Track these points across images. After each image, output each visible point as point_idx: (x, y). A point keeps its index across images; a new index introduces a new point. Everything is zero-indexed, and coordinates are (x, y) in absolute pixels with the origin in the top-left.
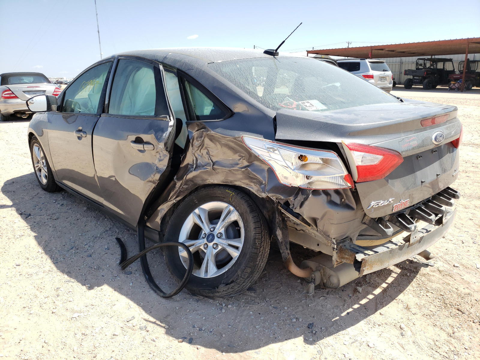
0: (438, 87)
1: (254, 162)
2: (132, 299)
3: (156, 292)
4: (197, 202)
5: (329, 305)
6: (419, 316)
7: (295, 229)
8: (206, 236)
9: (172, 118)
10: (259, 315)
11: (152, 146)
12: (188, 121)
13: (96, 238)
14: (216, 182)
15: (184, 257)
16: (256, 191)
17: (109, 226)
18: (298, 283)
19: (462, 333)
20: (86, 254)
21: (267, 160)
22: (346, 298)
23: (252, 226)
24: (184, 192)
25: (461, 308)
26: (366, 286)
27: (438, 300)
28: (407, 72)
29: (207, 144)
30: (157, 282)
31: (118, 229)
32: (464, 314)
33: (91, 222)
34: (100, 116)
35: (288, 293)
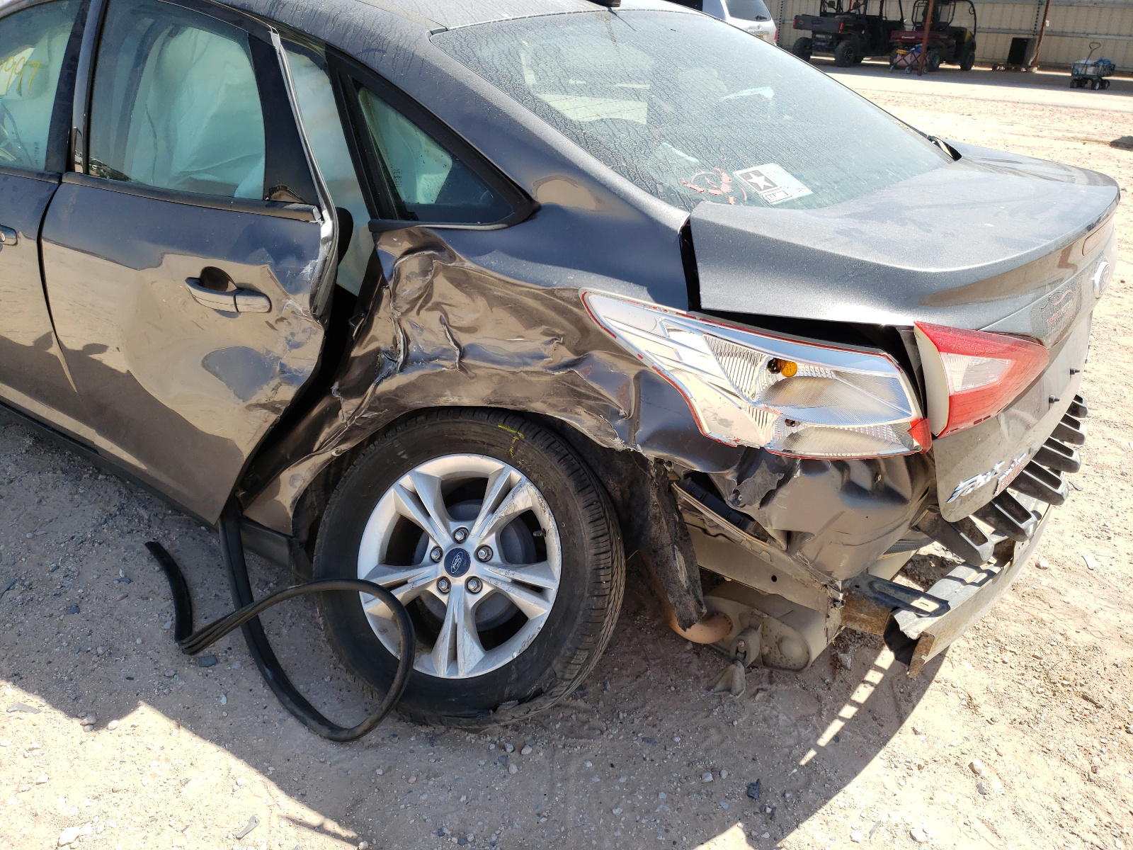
0: (866, 61)
1: (590, 352)
2: (239, 753)
3: (305, 723)
4: (405, 457)
5: (782, 717)
6: (1002, 726)
7: (700, 530)
8: (441, 556)
9: (325, 213)
10: (611, 769)
11: (263, 301)
12: (374, 220)
13: (82, 542)
14: (466, 401)
15: (378, 619)
16: (590, 431)
17: (116, 500)
18: (688, 652)
19: (1112, 768)
20: (61, 603)
21: (667, 368)
22: (821, 692)
23: (586, 532)
24: (364, 429)
25: (1090, 692)
26: (858, 645)
27: (1031, 672)
28: (801, 22)
29: (442, 295)
30: (301, 687)
31: (145, 508)
32: (1101, 710)
33: (55, 487)
34: (60, 182)
35: (670, 687)
